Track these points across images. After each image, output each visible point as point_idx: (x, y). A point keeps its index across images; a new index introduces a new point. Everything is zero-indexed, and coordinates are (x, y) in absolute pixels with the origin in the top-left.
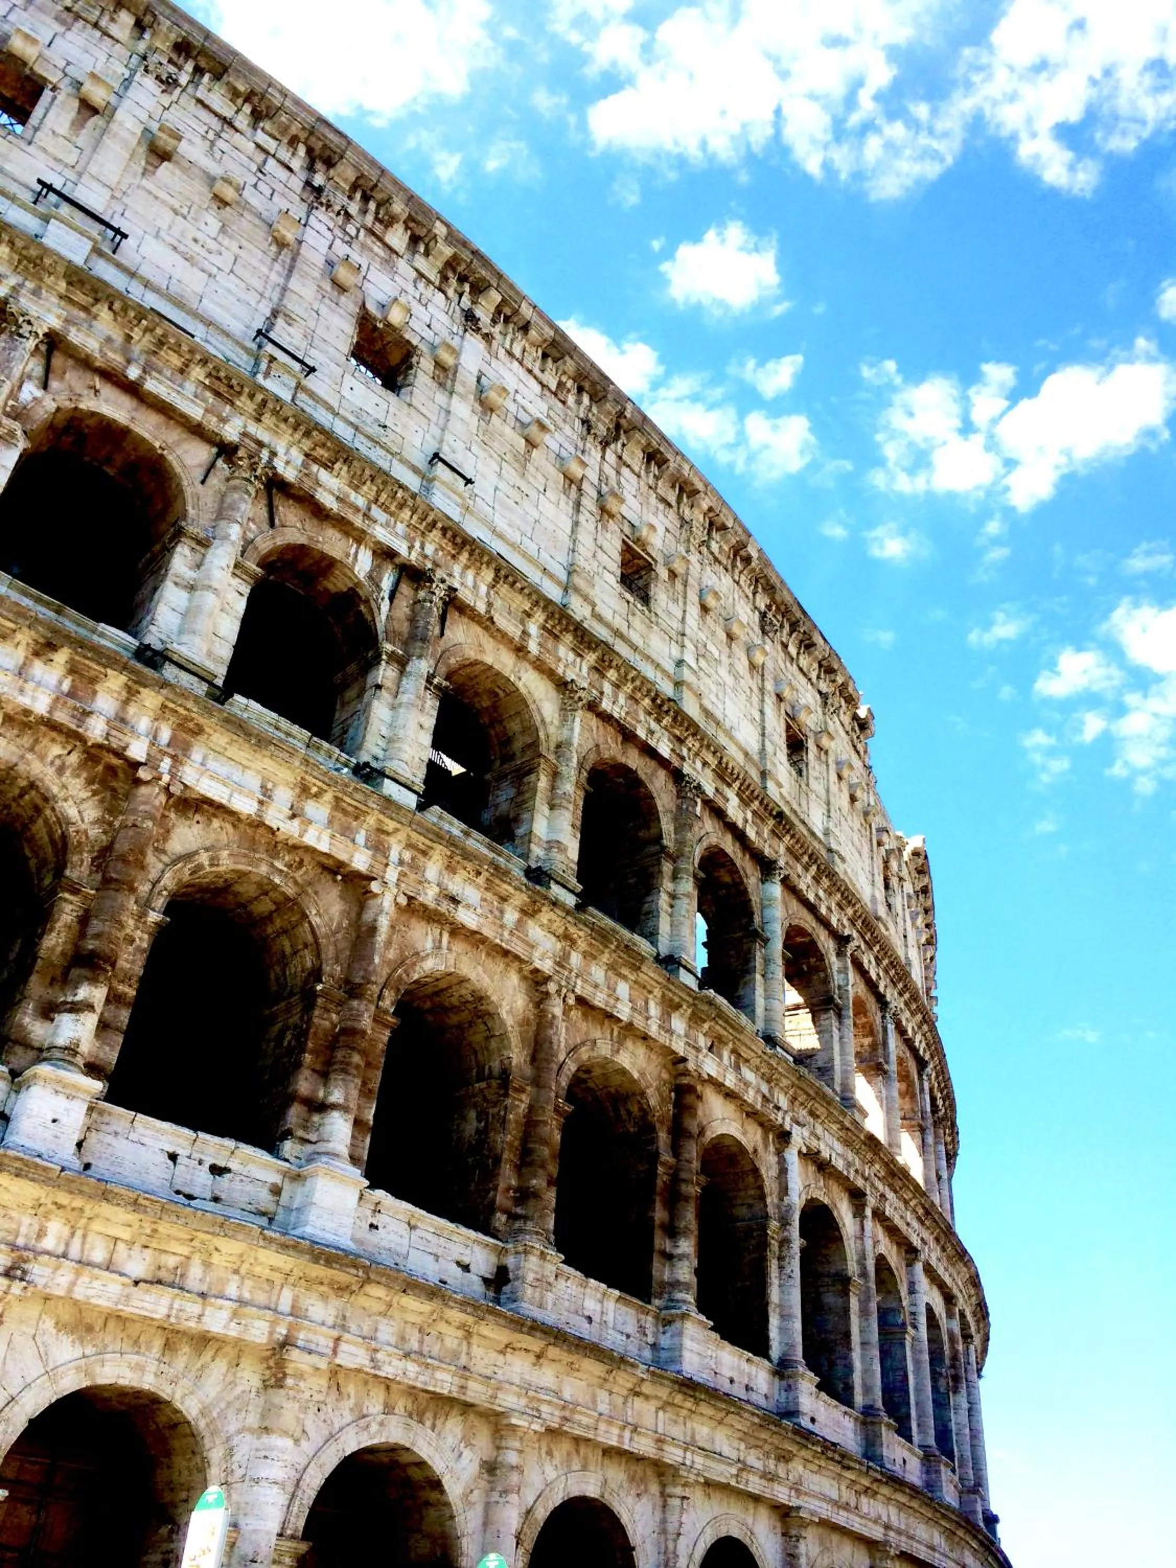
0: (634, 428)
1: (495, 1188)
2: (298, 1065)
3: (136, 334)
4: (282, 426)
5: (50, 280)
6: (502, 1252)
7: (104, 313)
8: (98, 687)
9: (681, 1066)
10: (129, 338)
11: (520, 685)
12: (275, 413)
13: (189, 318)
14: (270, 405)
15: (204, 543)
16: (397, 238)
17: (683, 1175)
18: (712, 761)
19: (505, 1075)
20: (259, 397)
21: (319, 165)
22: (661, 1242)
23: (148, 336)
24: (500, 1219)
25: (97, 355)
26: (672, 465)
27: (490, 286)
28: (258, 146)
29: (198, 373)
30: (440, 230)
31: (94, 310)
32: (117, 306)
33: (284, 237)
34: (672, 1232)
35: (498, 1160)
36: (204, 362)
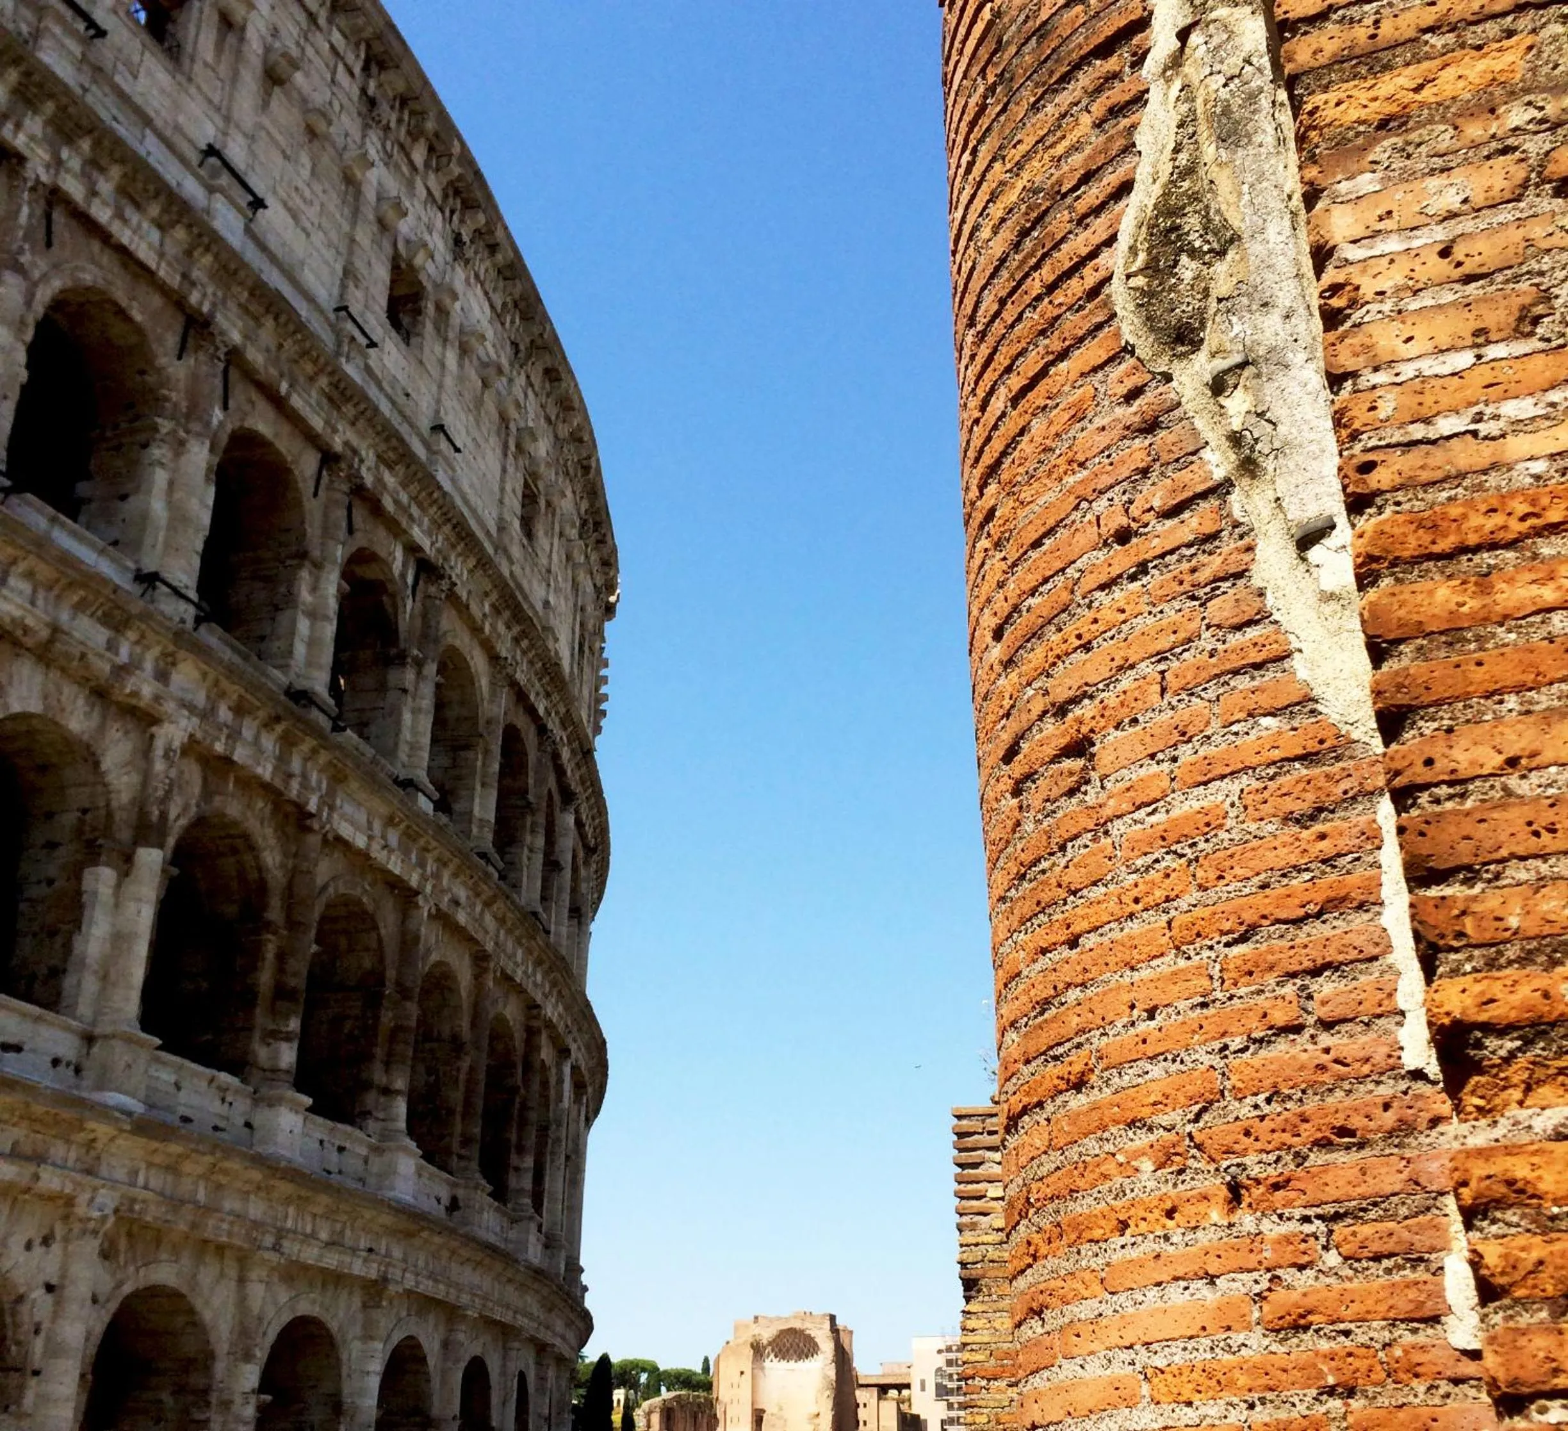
0: (545, 348)
1: (451, 1135)
2: (370, 1057)
3: (288, 344)
4: (370, 431)
5: (236, 289)
6: (454, 1185)
7: (269, 323)
8: (294, 750)
9: (535, 1012)
10: (281, 346)
11: (472, 664)
12: (369, 420)
13: (299, 297)
14: (369, 413)
15: (318, 566)
16: (419, 155)
17: (530, 1104)
18: (562, 710)
19: (455, 1038)
20: (362, 406)
21: (374, 69)
22: (514, 1159)
23: (297, 347)
24: (454, 1162)
25: (262, 370)
26: (564, 385)
27: (479, 207)
28: (332, 47)
29: (323, 381)
30: (456, 149)
31: (263, 320)
32: (283, 319)
33: (354, 175)
34: (521, 1150)
35: (451, 1112)
36: (332, 374)
